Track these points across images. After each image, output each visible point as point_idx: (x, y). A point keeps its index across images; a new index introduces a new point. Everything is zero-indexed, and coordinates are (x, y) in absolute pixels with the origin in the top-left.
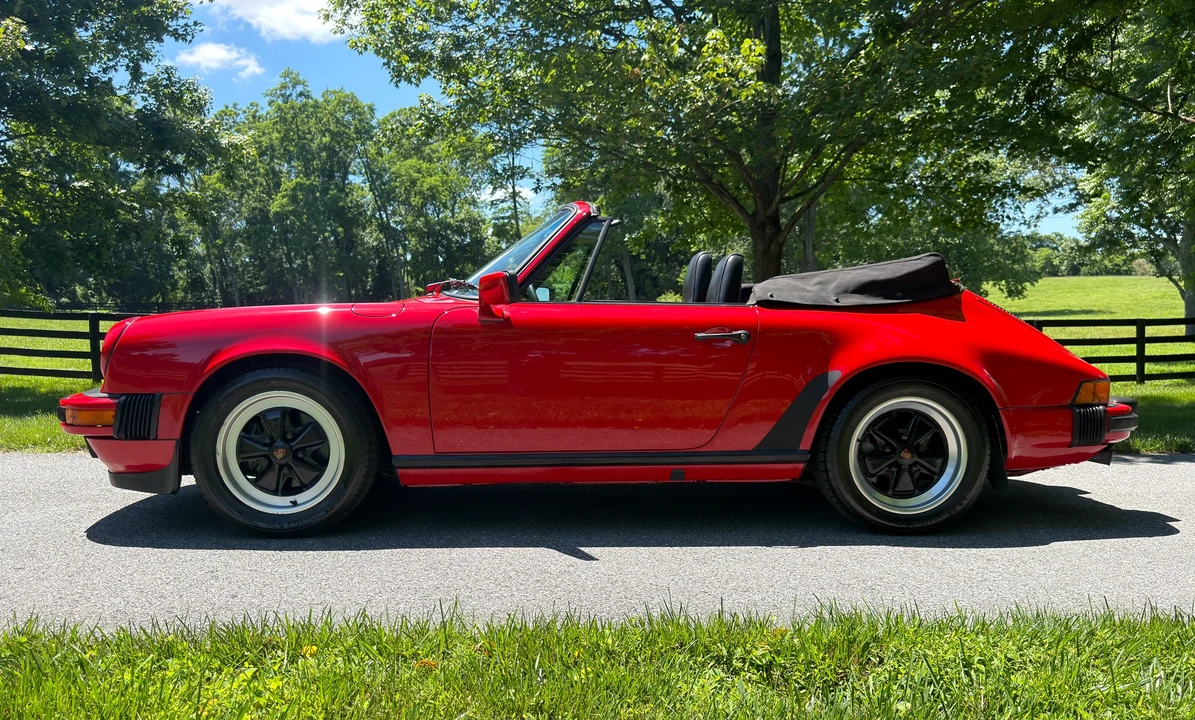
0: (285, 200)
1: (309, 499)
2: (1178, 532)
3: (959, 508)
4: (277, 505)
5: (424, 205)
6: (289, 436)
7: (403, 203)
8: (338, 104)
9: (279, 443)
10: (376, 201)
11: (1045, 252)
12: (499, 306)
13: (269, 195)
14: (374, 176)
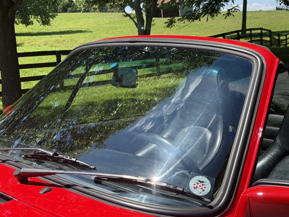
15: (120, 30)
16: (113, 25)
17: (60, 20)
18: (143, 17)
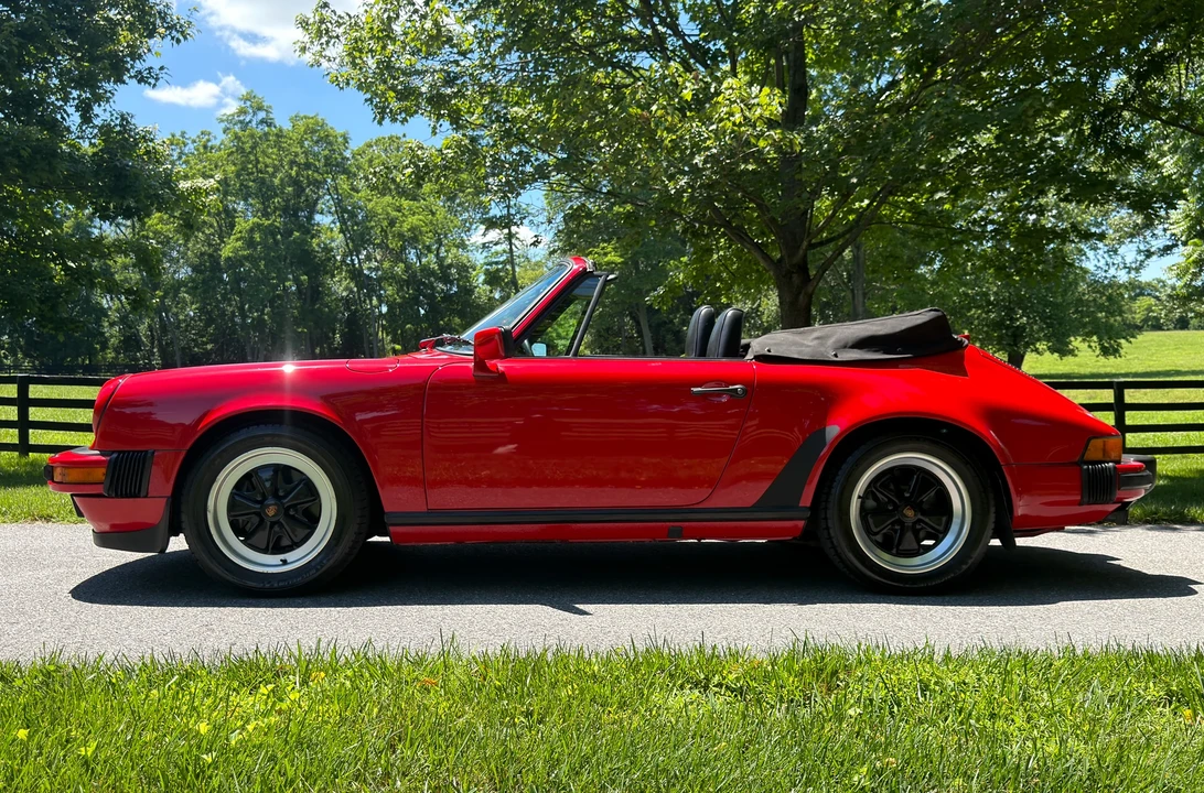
0: (240, 243)
1: (299, 557)
2: (1196, 593)
3: (965, 567)
4: (267, 563)
5: (403, 249)
6: (281, 494)
7: (379, 246)
8: (305, 133)
9: (270, 501)
10: (347, 245)
11: (1145, 301)
12: (493, 362)
13: (221, 238)
14: (345, 214)
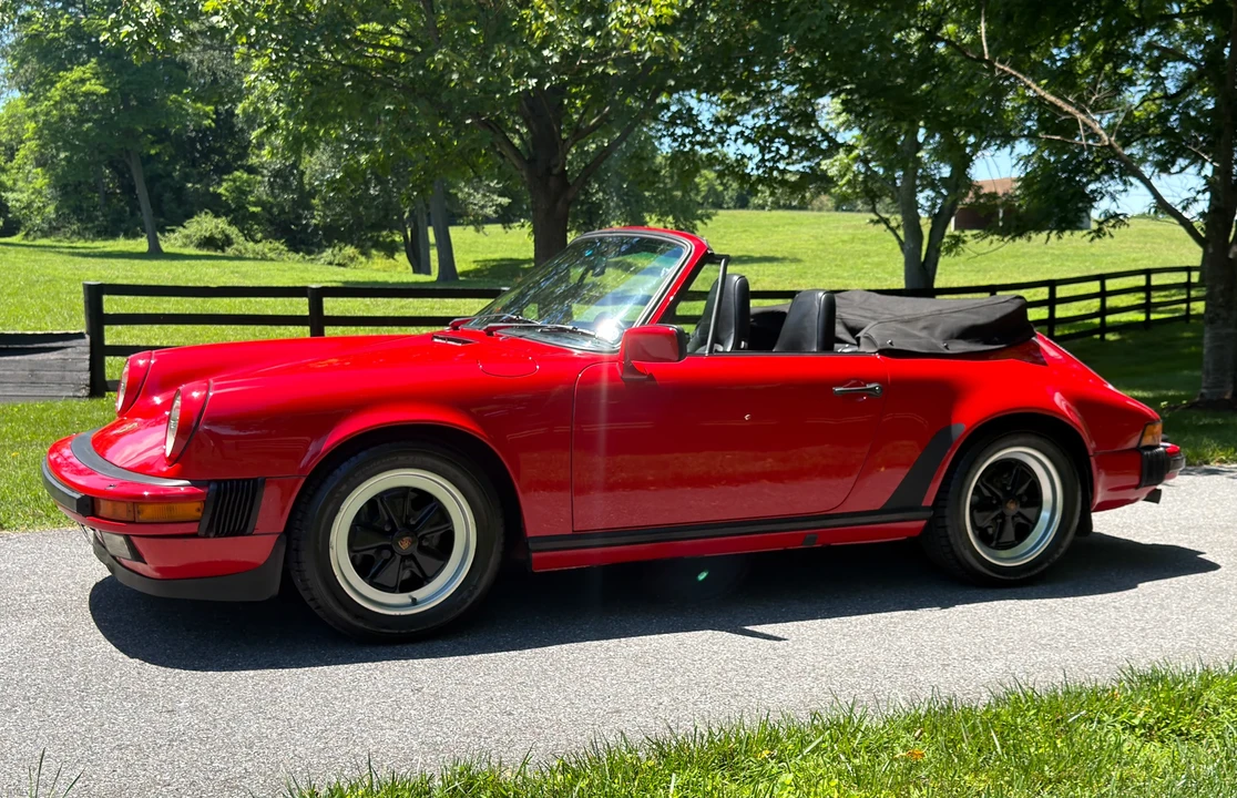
1: (432, 594)
2: (1219, 566)
4: (396, 604)
15: (876, 259)
16: (858, 247)
17: (725, 227)
18: (919, 226)
